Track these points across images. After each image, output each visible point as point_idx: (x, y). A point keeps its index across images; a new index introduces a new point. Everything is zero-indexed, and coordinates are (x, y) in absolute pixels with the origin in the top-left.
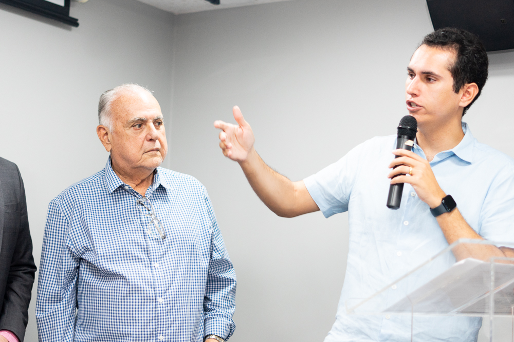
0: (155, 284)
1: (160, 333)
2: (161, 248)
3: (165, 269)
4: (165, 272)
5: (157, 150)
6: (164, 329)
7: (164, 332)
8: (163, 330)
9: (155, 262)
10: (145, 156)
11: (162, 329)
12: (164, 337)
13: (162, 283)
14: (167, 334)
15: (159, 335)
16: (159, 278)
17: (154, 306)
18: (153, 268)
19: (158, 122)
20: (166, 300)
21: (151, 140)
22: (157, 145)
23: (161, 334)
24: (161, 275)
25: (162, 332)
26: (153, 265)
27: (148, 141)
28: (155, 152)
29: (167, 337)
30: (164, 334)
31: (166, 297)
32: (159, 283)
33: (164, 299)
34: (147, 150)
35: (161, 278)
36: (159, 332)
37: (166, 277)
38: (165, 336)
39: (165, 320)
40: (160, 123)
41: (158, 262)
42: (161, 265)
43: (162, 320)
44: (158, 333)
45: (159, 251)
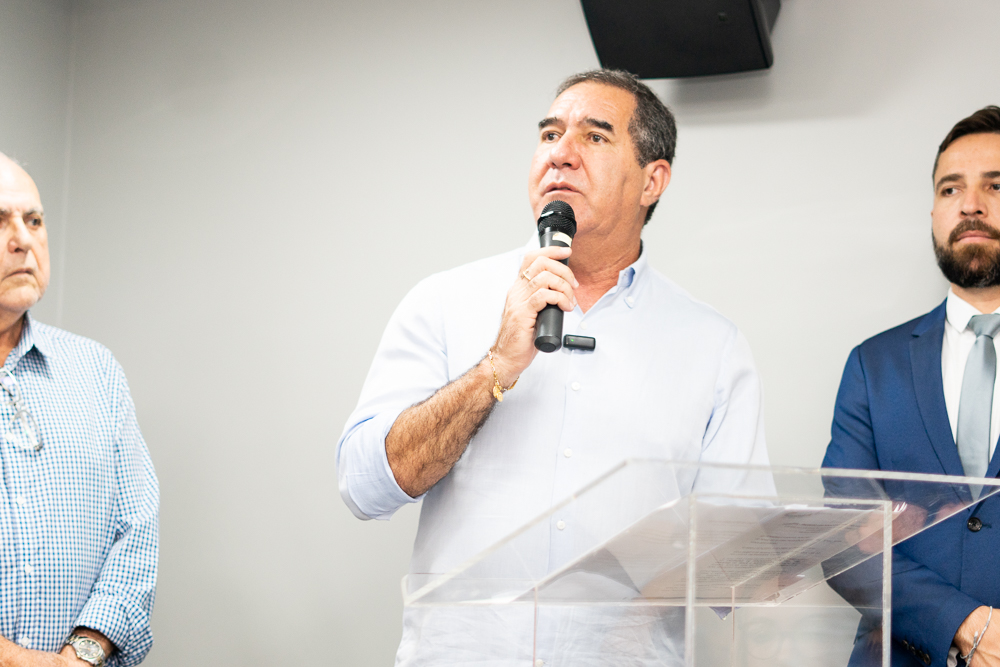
0: (16, 536)
1: (23, 633)
2: (30, 469)
3: (36, 509)
4: (37, 514)
5: (29, 272)
6: (32, 624)
7: (31, 630)
8: (29, 627)
9: (19, 495)
10: (7, 283)
11: (27, 624)
12: (31, 641)
13: (30, 536)
14: (36, 635)
15: (21, 635)
16: (24, 525)
17: (14, 580)
18: (15, 506)
19: (33, 220)
20: (37, 568)
21: (18, 250)
22: (30, 262)
23: (26, 635)
24: (28, 520)
25: (26, 630)
26: (13, 500)
27: (12, 252)
28: (26, 276)
29: (36, 640)
30: (31, 635)
31: (37, 562)
32: (25, 536)
33: (35, 565)
34: (10, 271)
35: (29, 525)
36: (22, 630)
37: (39, 524)
38: (33, 638)
39: (33, 607)
40: (37, 222)
41: (24, 495)
42: (30, 500)
43: (28, 607)
44: (19, 632)
45: (26, 474)
